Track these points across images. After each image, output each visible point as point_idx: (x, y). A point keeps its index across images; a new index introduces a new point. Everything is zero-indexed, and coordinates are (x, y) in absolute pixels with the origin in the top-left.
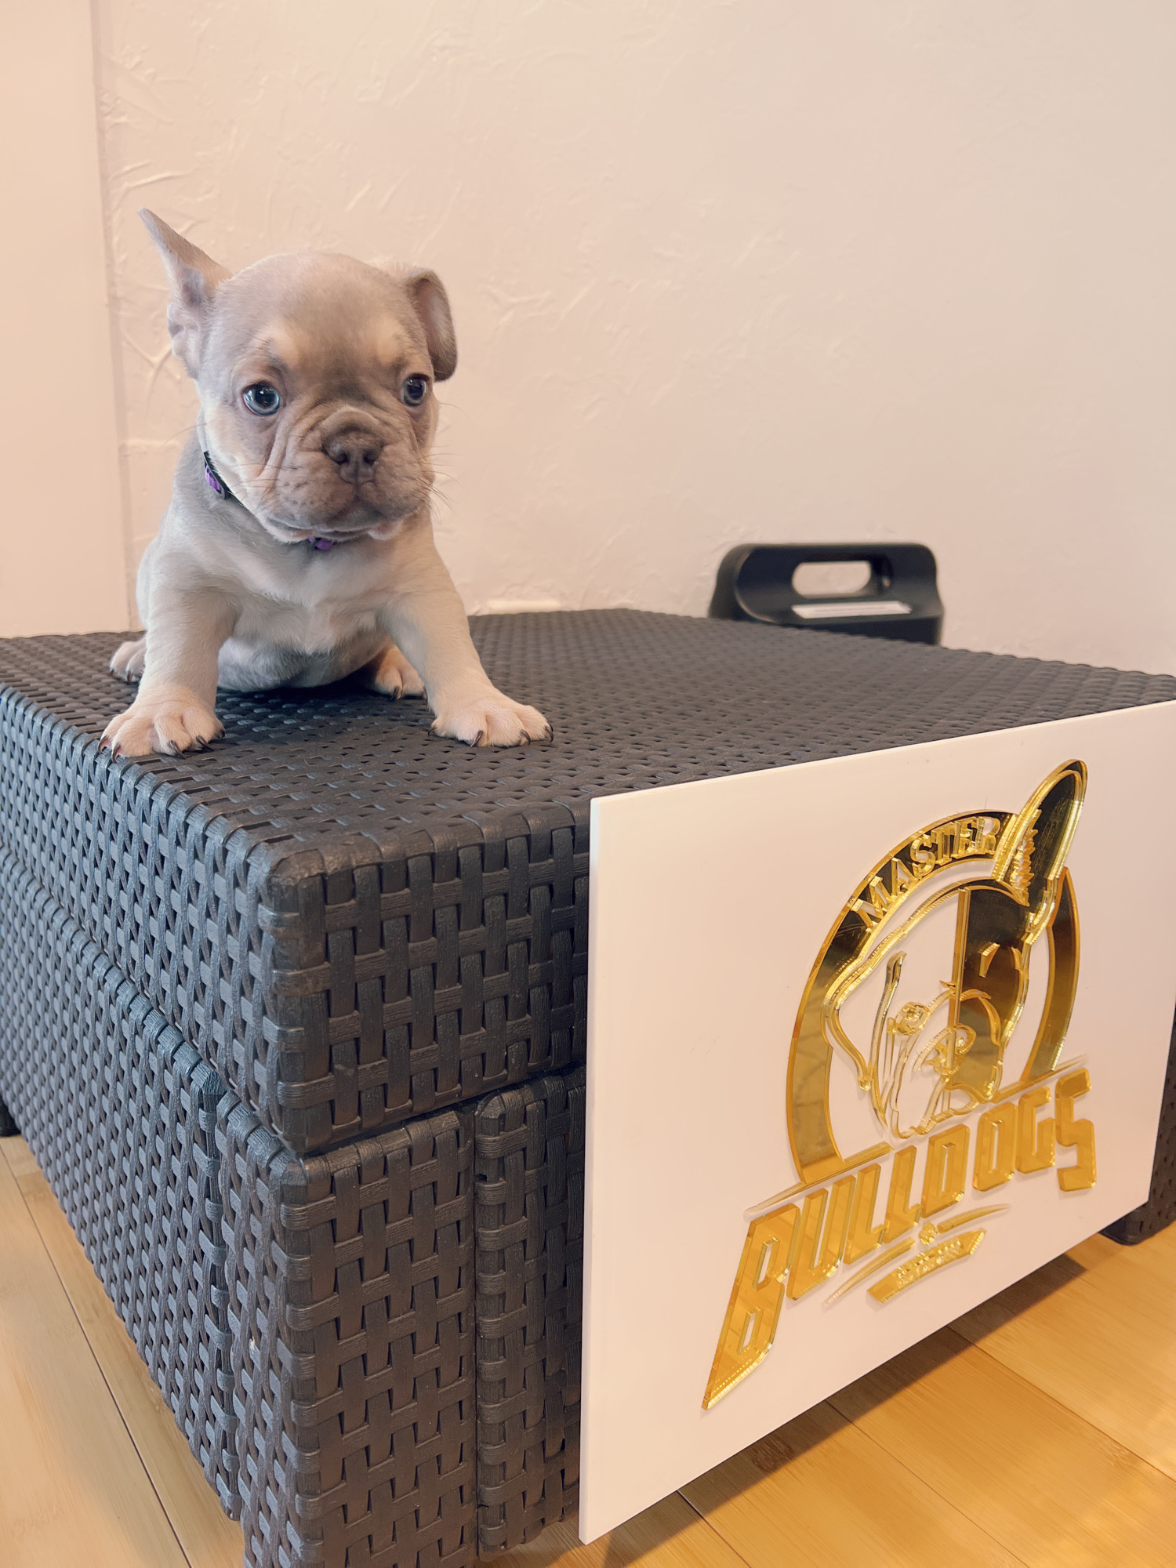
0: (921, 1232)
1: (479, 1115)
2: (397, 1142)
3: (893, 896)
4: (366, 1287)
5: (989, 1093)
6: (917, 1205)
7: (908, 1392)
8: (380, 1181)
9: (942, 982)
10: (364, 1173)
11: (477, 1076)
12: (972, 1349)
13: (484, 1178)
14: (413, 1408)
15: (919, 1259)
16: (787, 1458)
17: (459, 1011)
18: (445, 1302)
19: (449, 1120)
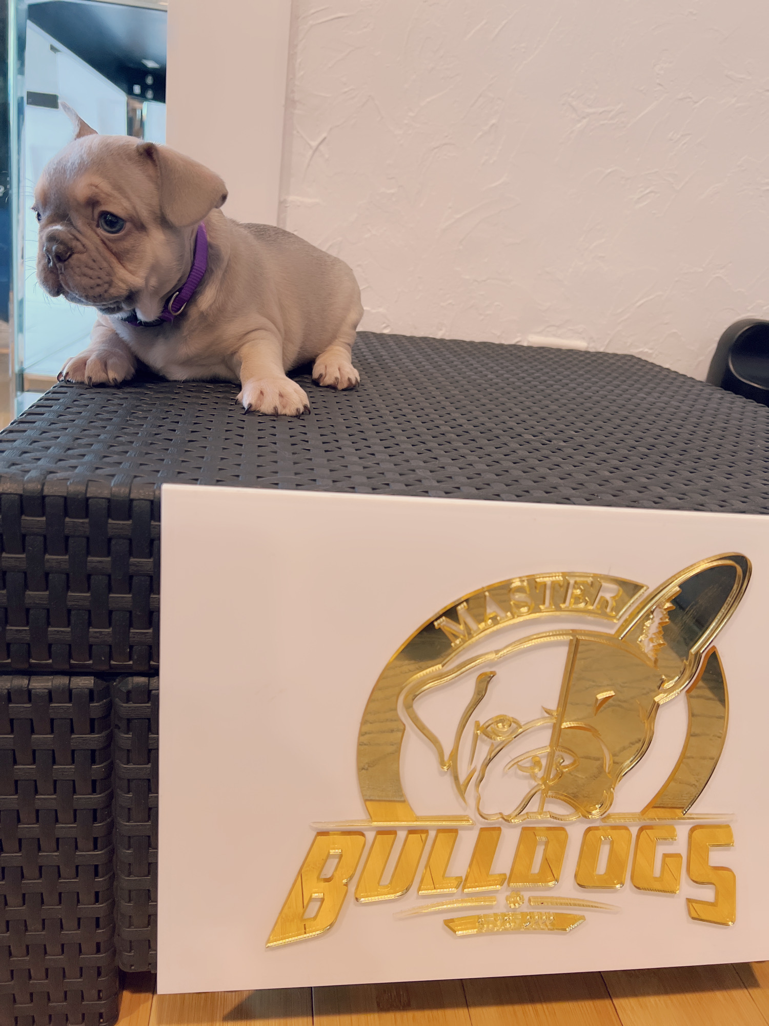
0: (507, 896)
1: (116, 685)
2: (40, 684)
3: (482, 626)
4: (17, 769)
5: (594, 812)
6: (505, 874)
7: (529, 1008)
8: (25, 705)
9: (543, 708)
10: (12, 697)
11: (103, 659)
12: (607, 1002)
13: (117, 727)
14: (56, 856)
15: (506, 916)
16: (401, 1008)
17: (89, 611)
18: (80, 798)
19: (86, 682)
